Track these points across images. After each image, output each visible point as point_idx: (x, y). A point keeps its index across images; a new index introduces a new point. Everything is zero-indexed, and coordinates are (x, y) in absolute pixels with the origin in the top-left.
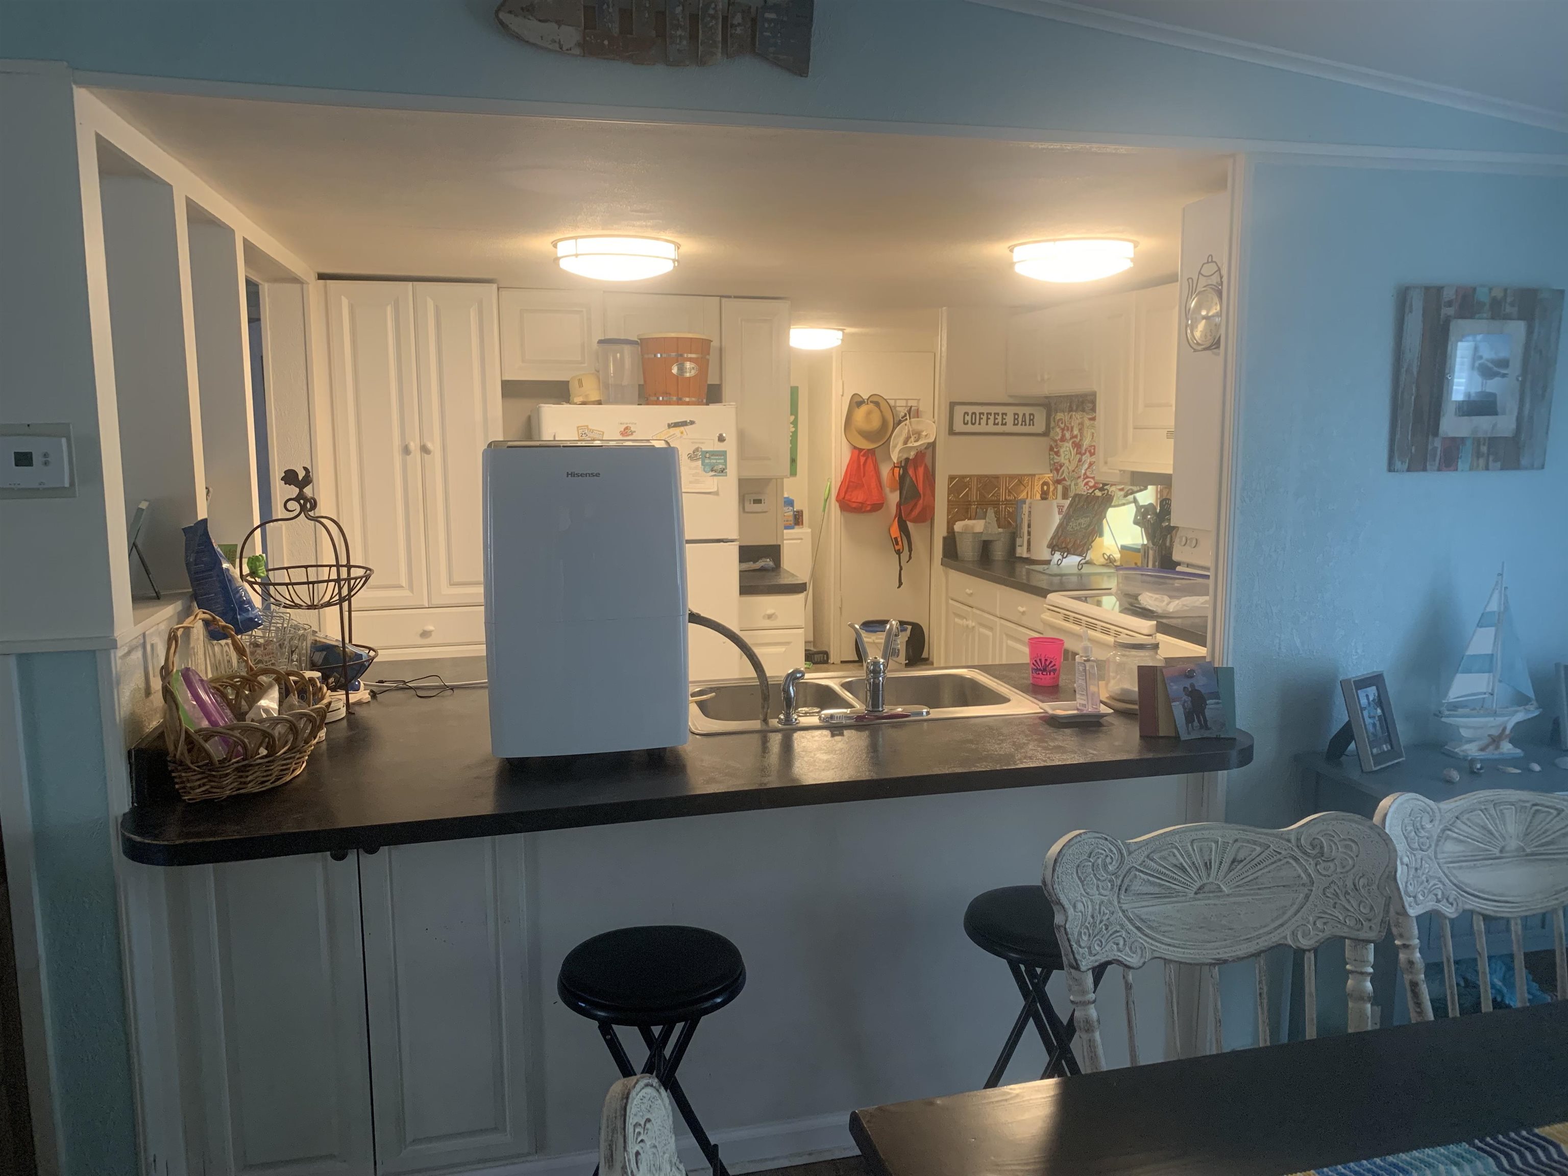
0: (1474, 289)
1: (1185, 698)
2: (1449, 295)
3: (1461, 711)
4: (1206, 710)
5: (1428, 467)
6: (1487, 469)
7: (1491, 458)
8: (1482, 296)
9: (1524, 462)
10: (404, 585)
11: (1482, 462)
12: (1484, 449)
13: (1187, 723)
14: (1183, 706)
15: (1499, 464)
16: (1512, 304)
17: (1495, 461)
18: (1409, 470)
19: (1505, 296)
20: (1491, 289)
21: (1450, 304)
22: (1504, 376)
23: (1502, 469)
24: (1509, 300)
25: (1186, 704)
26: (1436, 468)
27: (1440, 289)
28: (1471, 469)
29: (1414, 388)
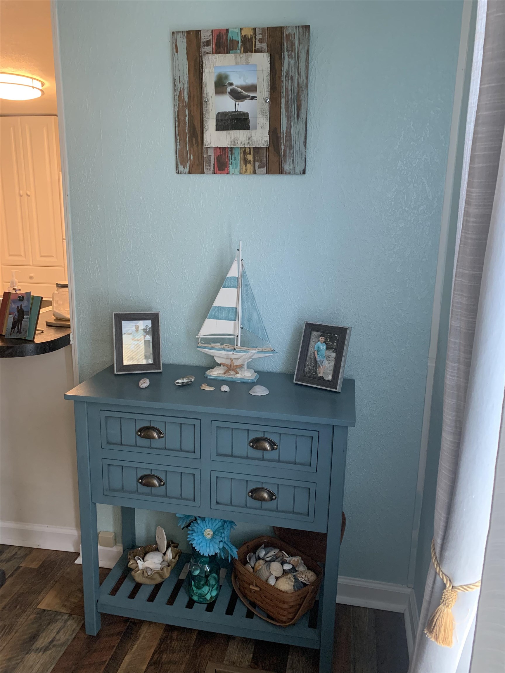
0: (227, 30)
1: (16, 313)
2: (205, 36)
3: (213, 345)
4: (22, 322)
5: (205, 170)
6: (255, 173)
7: (257, 164)
8: (235, 36)
9: (287, 167)
10: (23, 255)
11: (249, 166)
12: (250, 157)
13: (12, 328)
14: (14, 318)
15: (264, 169)
16: (261, 41)
17: (260, 166)
18: (190, 172)
19: (255, 33)
20: (241, 29)
21: (208, 43)
22: (253, 98)
23: (267, 173)
24: (259, 37)
25: (15, 317)
26: (211, 171)
27: (198, 33)
28: (241, 173)
29: (187, 111)
